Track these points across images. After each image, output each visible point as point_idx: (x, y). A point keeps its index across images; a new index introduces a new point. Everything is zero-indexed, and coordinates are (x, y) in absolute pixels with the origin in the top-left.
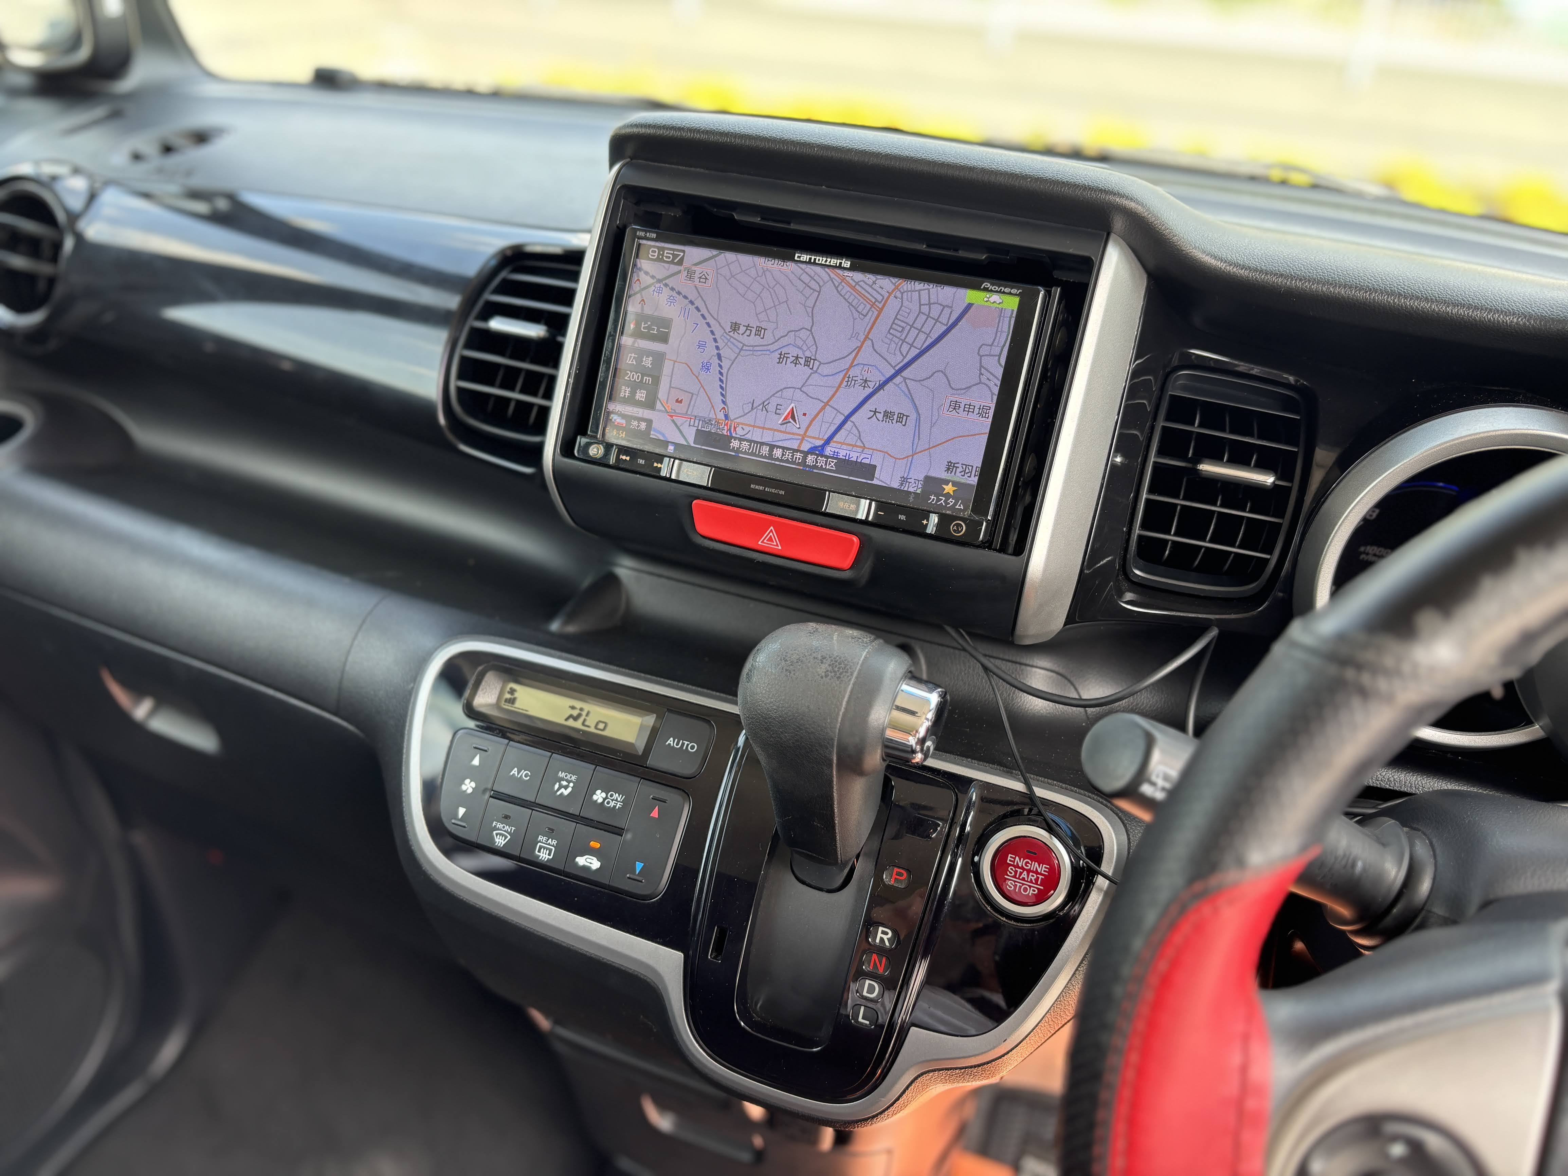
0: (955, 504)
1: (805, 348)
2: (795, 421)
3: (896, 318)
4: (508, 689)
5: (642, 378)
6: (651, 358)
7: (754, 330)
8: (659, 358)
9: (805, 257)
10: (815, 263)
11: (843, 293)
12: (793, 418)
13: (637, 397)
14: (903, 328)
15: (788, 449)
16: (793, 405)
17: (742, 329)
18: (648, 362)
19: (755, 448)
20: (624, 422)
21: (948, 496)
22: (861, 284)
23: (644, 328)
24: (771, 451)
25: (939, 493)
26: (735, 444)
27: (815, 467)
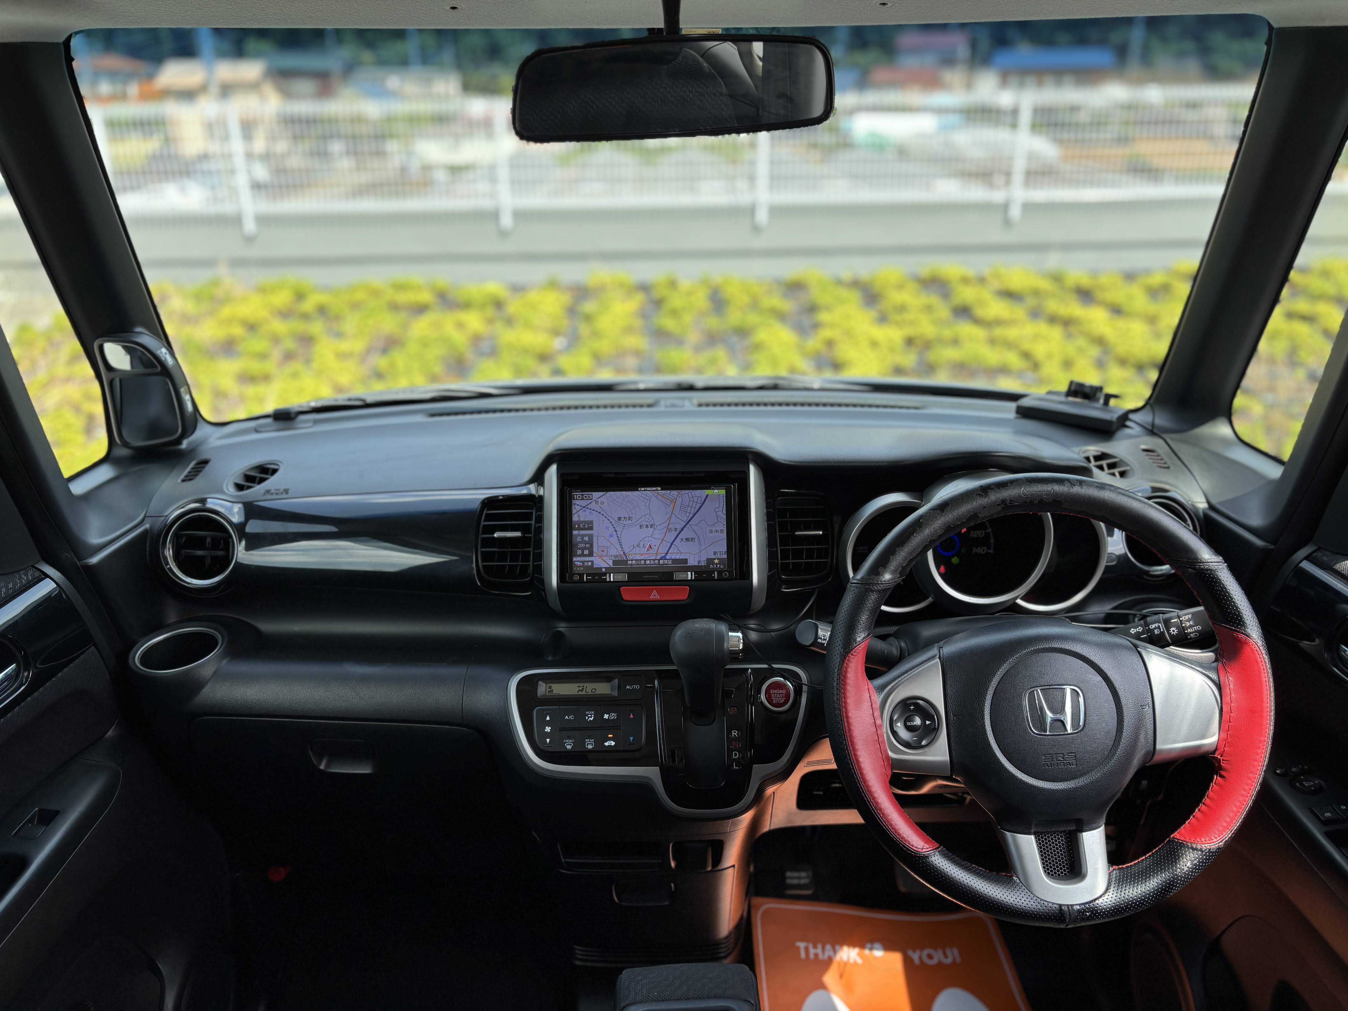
0: (720, 566)
1: (649, 521)
2: (652, 549)
3: (681, 504)
4: (548, 687)
5: (585, 545)
6: (587, 537)
7: (627, 519)
8: (591, 537)
9: (643, 489)
10: (647, 490)
11: (659, 499)
12: (651, 548)
13: (585, 553)
14: (685, 507)
15: (652, 560)
16: (650, 543)
17: (623, 519)
18: (586, 539)
19: (638, 562)
20: (581, 564)
21: (717, 564)
22: (665, 494)
23: (582, 526)
24: (645, 562)
25: (713, 564)
26: (630, 562)
27: (664, 564)
